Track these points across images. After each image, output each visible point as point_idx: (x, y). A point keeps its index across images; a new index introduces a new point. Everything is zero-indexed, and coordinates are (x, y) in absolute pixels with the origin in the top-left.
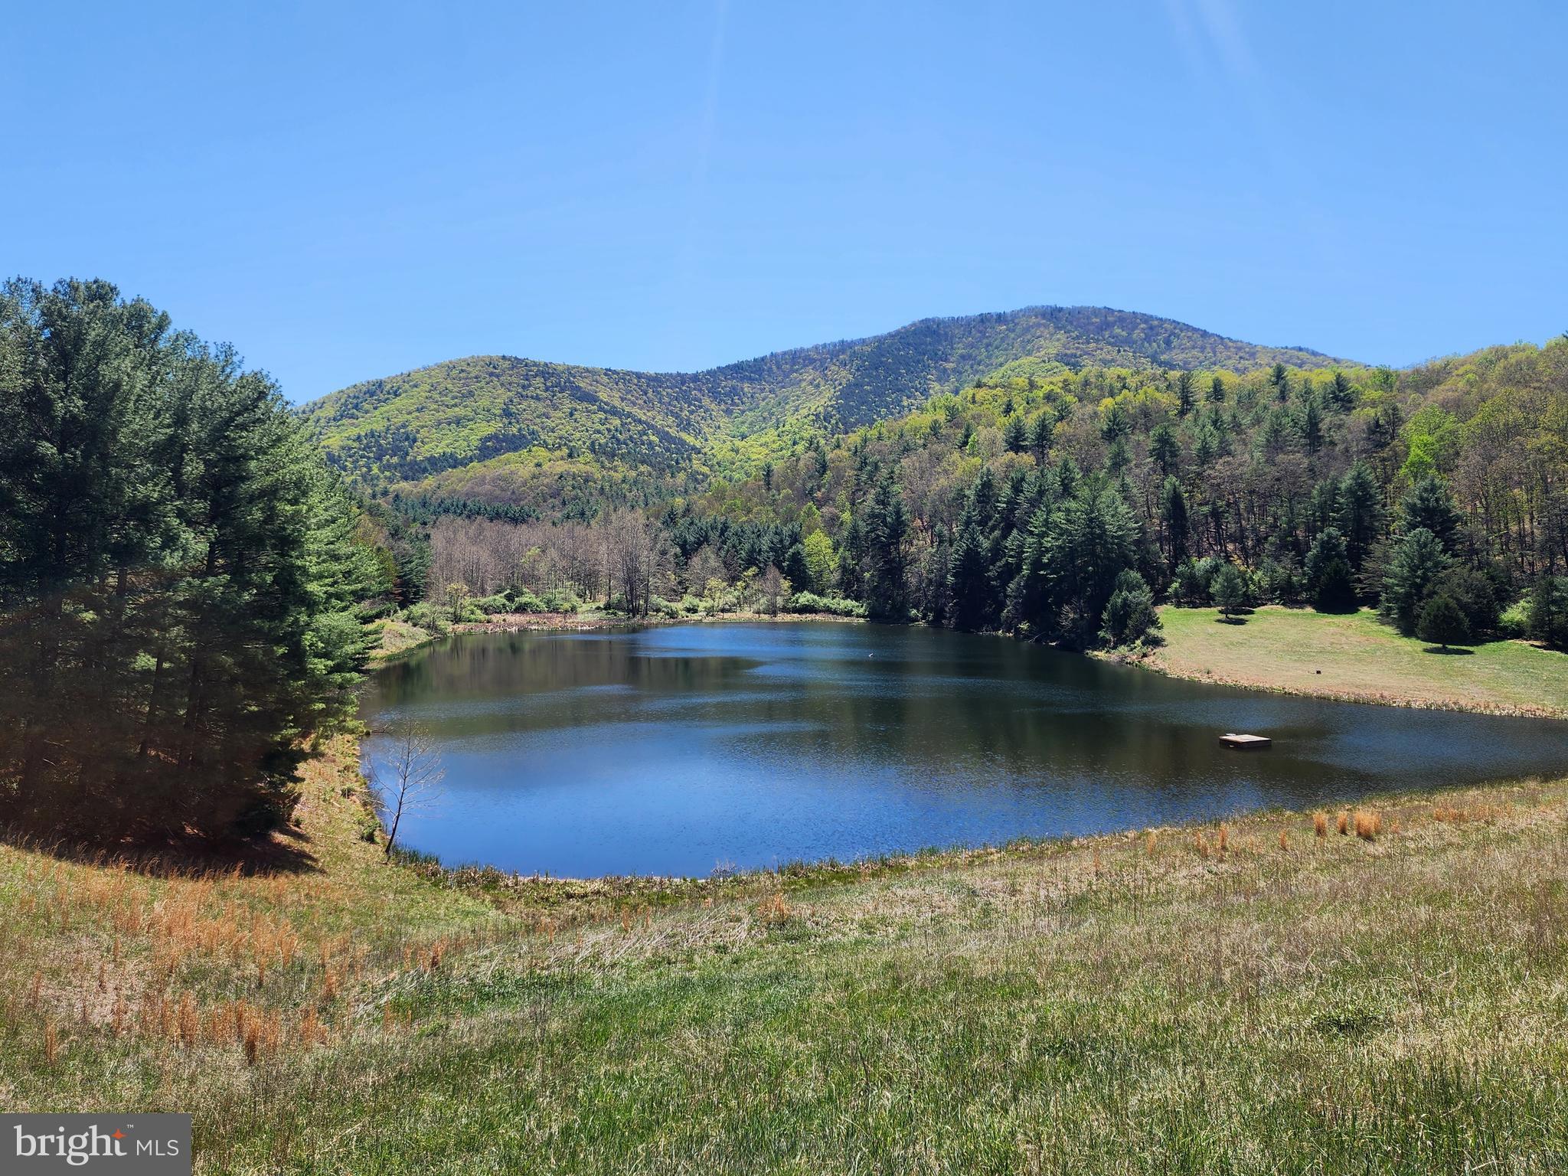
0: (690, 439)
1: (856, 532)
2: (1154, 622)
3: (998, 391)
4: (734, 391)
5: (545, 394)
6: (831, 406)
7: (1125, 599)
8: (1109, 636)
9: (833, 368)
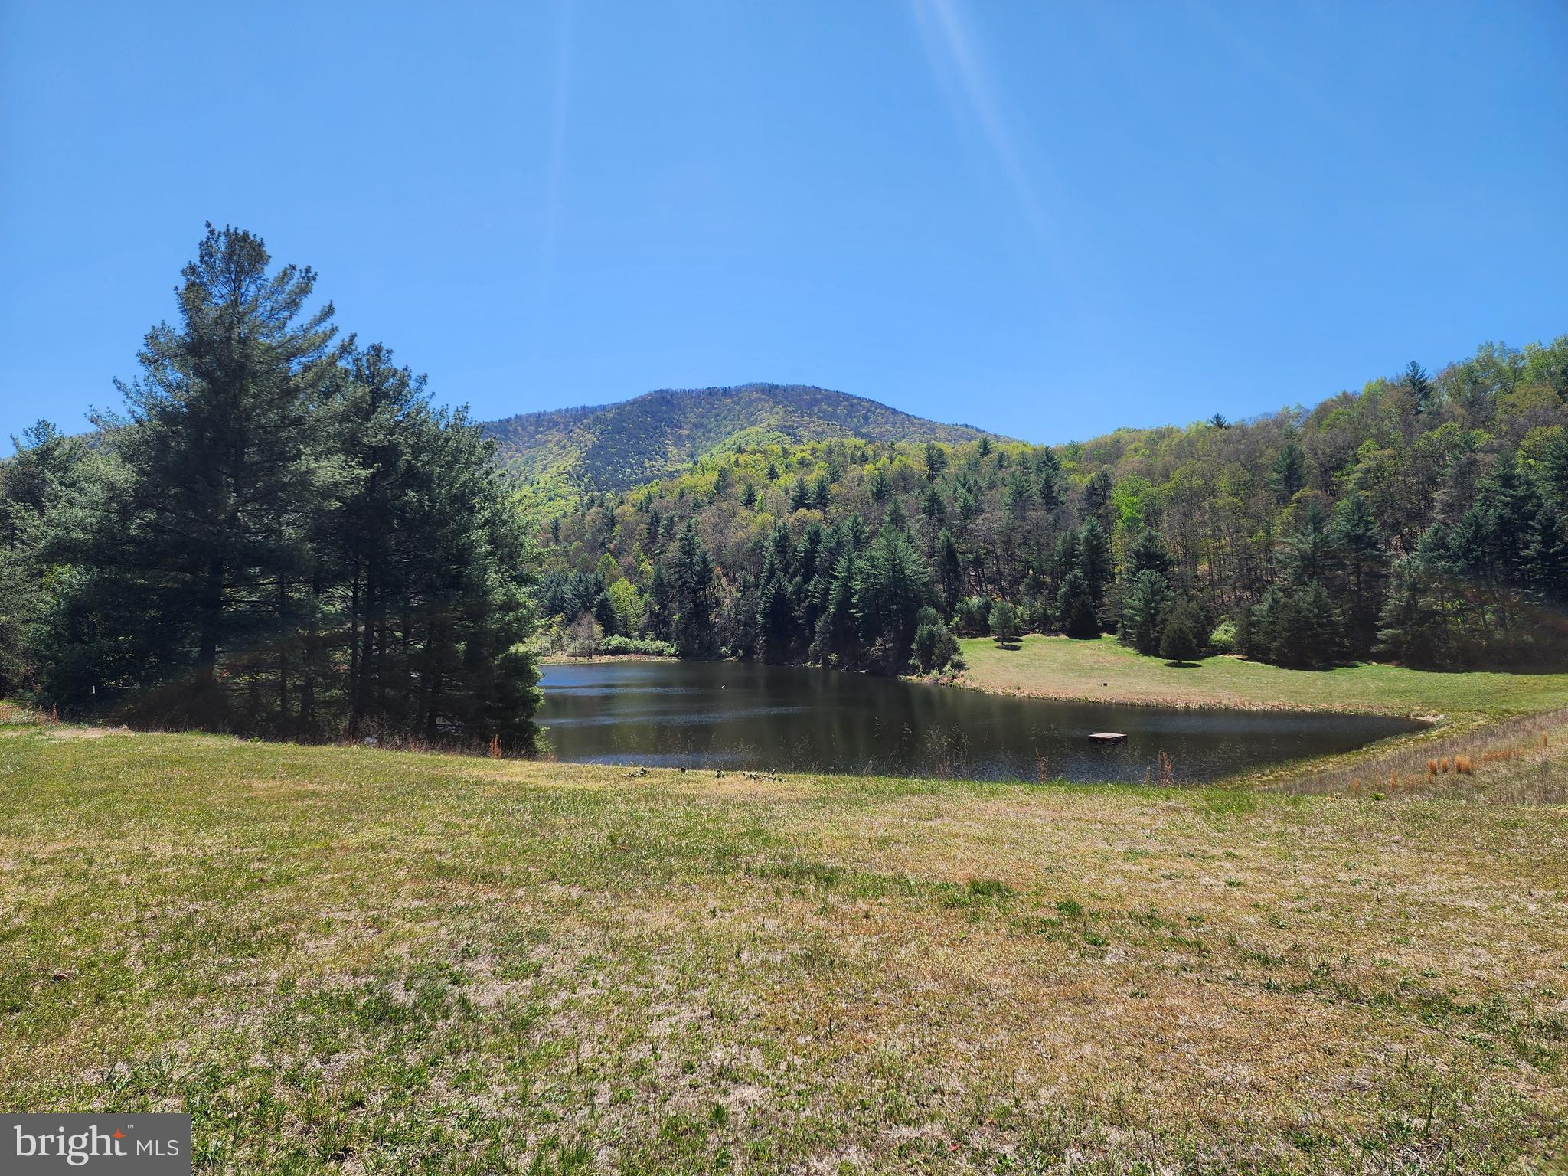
1: (661, 580)
2: (956, 650)
3: (760, 457)
6: (579, 466)
7: (930, 632)
8: (918, 663)
9: (578, 431)
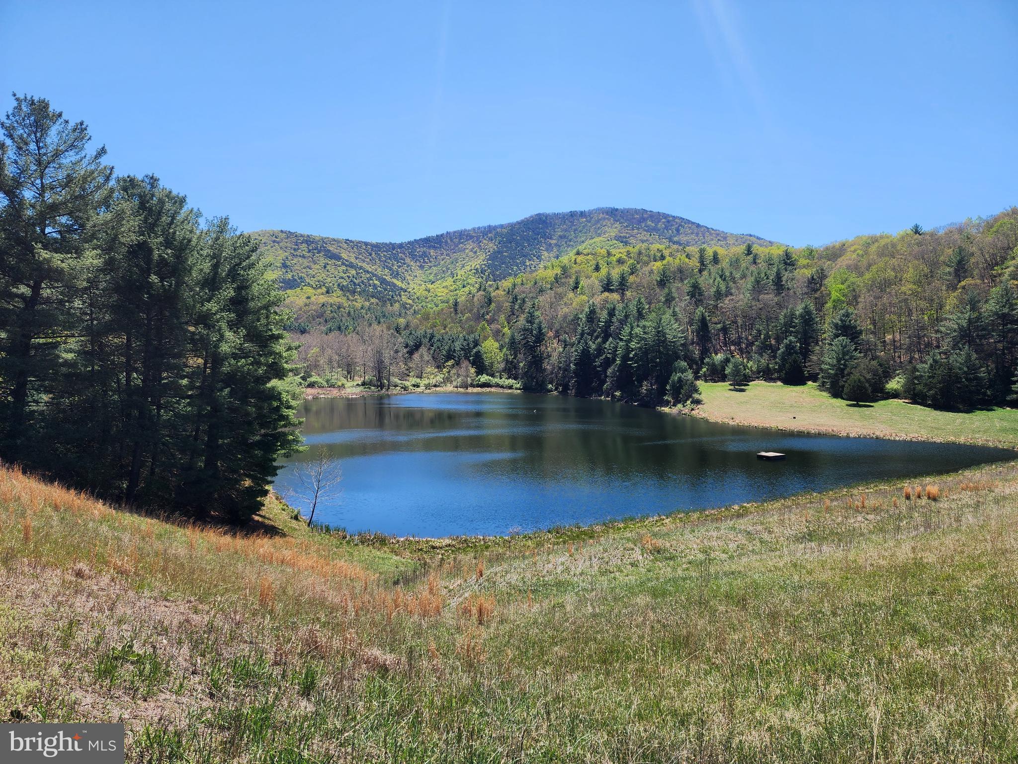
0: (398, 283)
1: (514, 339)
2: (696, 390)
3: (590, 257)
4: (424, 255)
5: (308, 254)
6: (485, 265)
7: (680, 378)
8: (670, 399)
9: (484, 241)
